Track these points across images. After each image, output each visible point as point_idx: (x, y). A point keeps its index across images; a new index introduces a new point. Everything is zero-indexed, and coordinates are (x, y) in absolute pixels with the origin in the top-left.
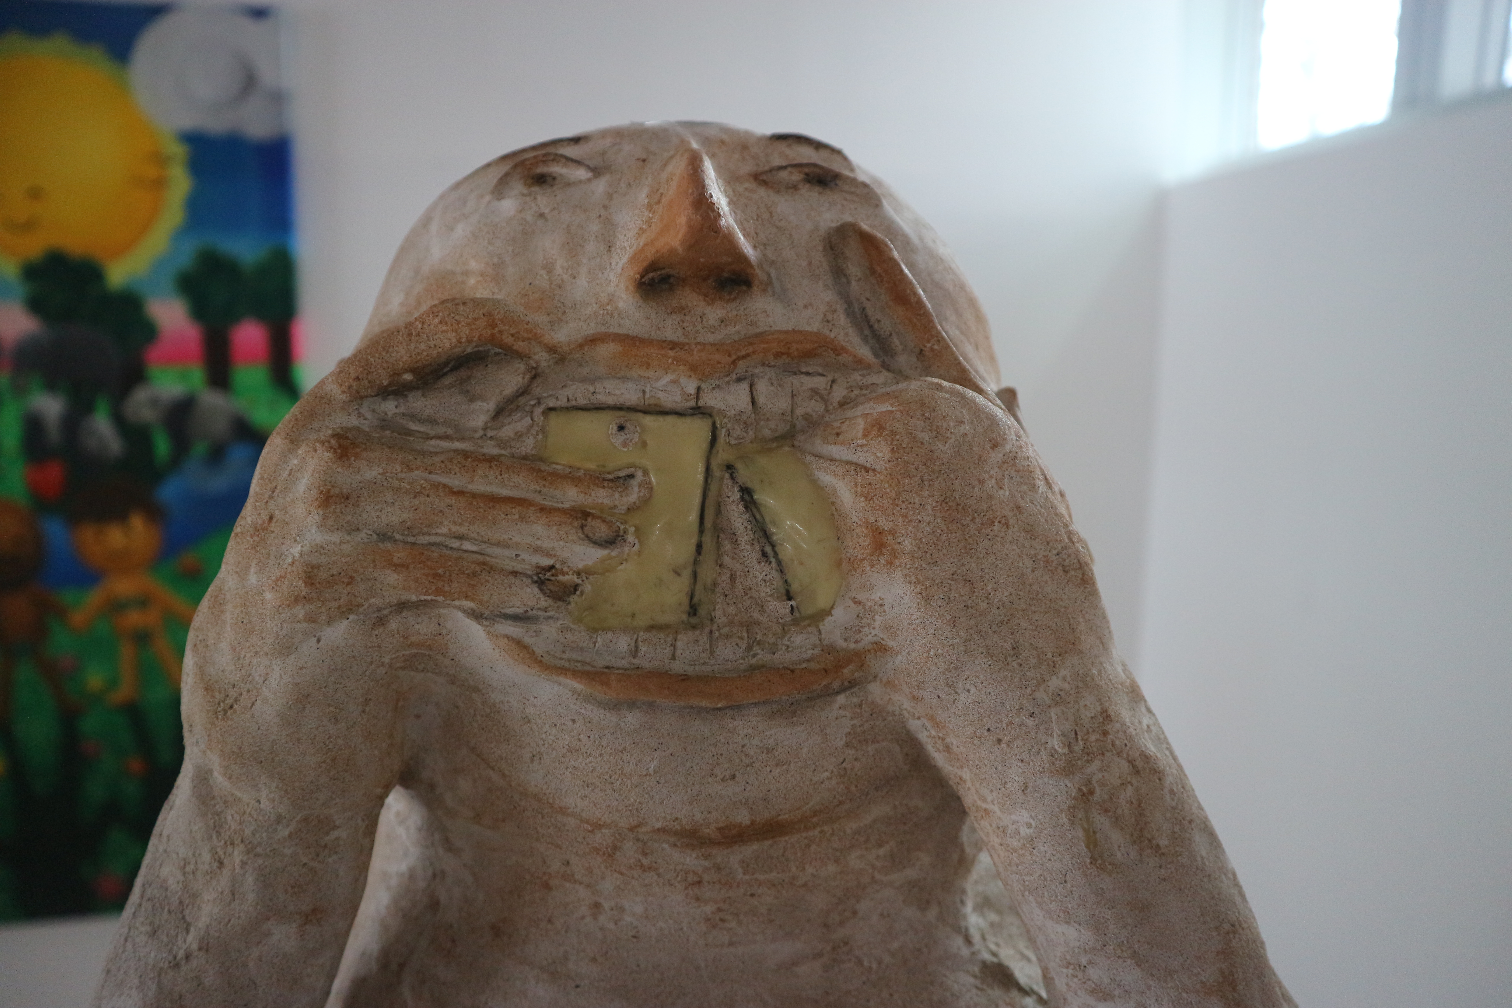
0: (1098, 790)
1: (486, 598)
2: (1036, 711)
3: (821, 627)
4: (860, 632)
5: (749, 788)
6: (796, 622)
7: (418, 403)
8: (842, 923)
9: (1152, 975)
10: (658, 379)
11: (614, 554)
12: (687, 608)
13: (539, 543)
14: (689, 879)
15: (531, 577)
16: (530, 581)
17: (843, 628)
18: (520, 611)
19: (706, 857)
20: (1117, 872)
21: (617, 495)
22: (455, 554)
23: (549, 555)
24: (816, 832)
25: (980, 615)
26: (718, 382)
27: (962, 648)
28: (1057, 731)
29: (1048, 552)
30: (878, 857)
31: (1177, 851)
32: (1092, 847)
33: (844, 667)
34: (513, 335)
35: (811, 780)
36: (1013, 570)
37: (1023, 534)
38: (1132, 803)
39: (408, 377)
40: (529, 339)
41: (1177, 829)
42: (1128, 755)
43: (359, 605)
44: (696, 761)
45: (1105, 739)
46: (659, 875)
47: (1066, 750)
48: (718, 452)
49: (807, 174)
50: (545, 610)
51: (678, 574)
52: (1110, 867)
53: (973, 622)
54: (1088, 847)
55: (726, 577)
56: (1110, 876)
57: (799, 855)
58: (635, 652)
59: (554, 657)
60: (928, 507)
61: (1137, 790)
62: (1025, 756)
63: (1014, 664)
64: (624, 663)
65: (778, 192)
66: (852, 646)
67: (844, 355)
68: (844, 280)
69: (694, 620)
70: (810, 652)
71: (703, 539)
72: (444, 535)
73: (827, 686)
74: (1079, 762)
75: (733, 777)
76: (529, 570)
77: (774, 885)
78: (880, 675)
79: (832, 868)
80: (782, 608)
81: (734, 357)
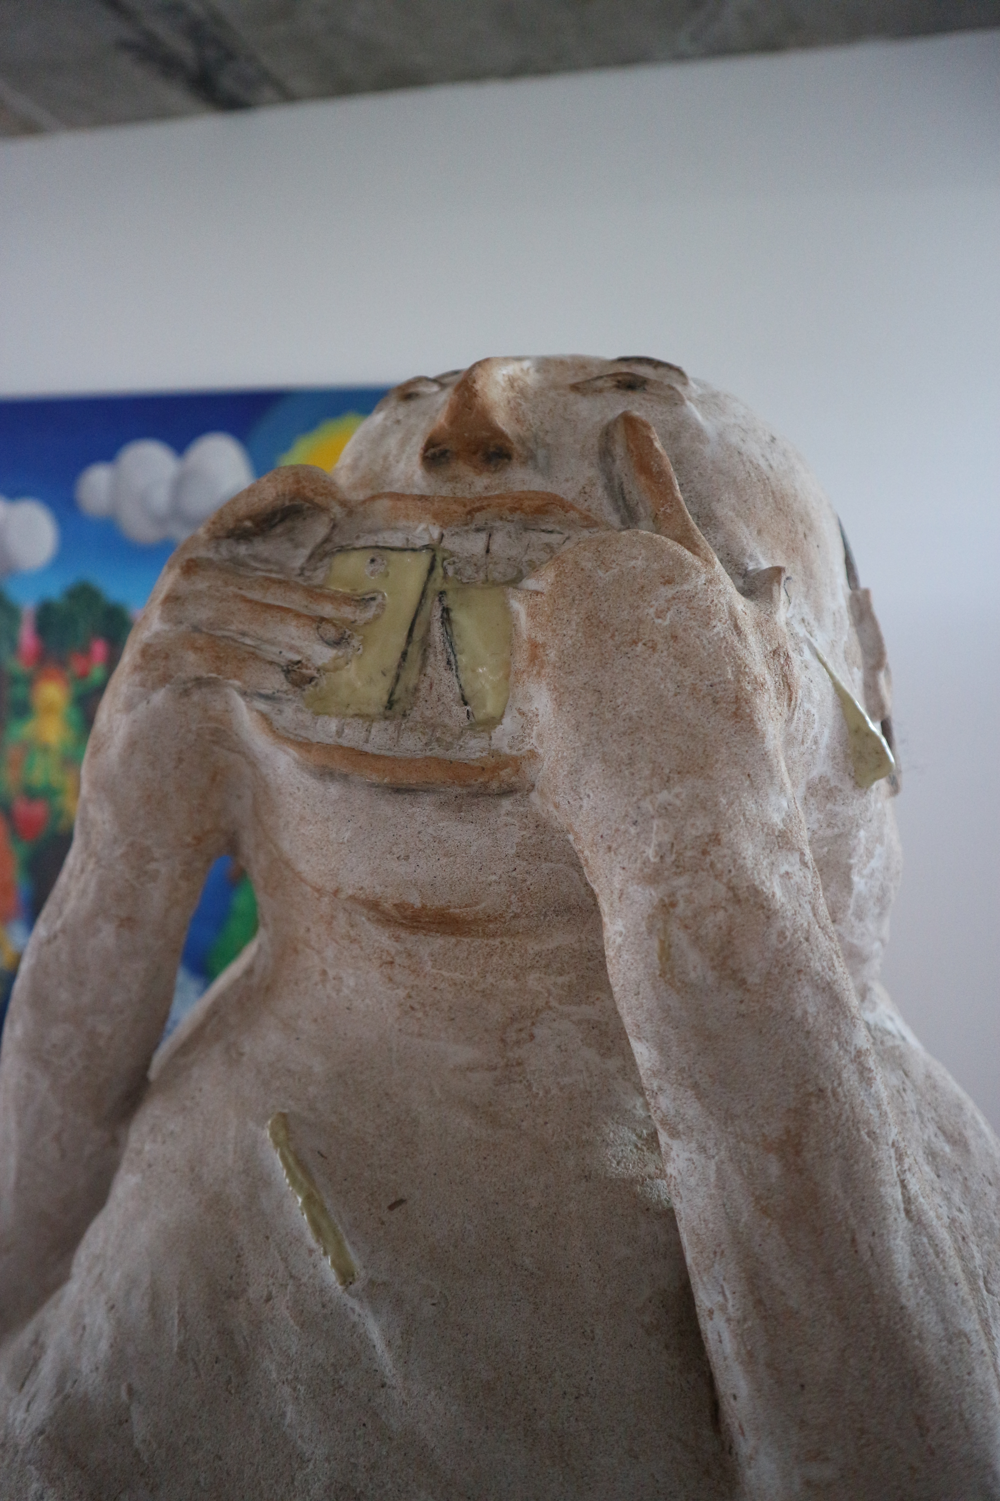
0: (682, 905)
1: (247, 679)
2: (640, 820)
3: (493, 734)
4: (523, 741)
5: (419, 870)
6: (472, 727)
7: (262, 547)
8: (518, 1043)
9: (711, 1113)
10: (416, 528)
11: (340, 654)
12: (385, 703)
13: (293, 642)
14: (384, 957)
15: (282, 667)
16: (280, 669)
17: (510, 737)
18: (270, 692)
19: (397, 939)
20: (686, 992)
21: (358, 611)
22: (237, 645)
23: (299, 652)
24: (497, 942)
25: (604, 723)
26: (457, 530)
27: (581, 752)
28: (654, 842)
29: (698, 681)
30: (555, 984)
31: (766, 993)
32: (664, 959)
33: (502, 770)
34: (312, 490)
35: (477, 878)
36: (651, 690)
37: (672, 660)
38: (720, 928)
39: (248, 524)
40: (325, 494)
41: (776, 971)
42: (730, 881)
43: (171, 677)
44: (380, 837)
45: (703, 858)
46: (361, 948)
47: (657, 860)
48: (435, 580)
49: (619, 382)
50: (286, 692)
51: (384, 674)
52: (679, 984)
53: (595, 729)
54: (660, 958)
55: (426, 684)
56: (678, 993)
57: (482, 961)
58: (340, 733)
59: (288, 731)
60: (573, 623)
61: (731, 917)
62: (625, 864)
63: (627, 773)
64: (330, 741)
65: (584, 395)
66: (514, 753)
67: (572, 512)
68: (609, 460)
69: (389, 713)
70: (478, 754)
71: (410, 649)
72: (234, 631)
73: (485, 785)
74: (666, 873)
75: (407, 858)
76: (283, 662)
77: (455, 984)
78: (537, 784)
79: (511, 983)
80: (459, 712)
81: (468, 508)
